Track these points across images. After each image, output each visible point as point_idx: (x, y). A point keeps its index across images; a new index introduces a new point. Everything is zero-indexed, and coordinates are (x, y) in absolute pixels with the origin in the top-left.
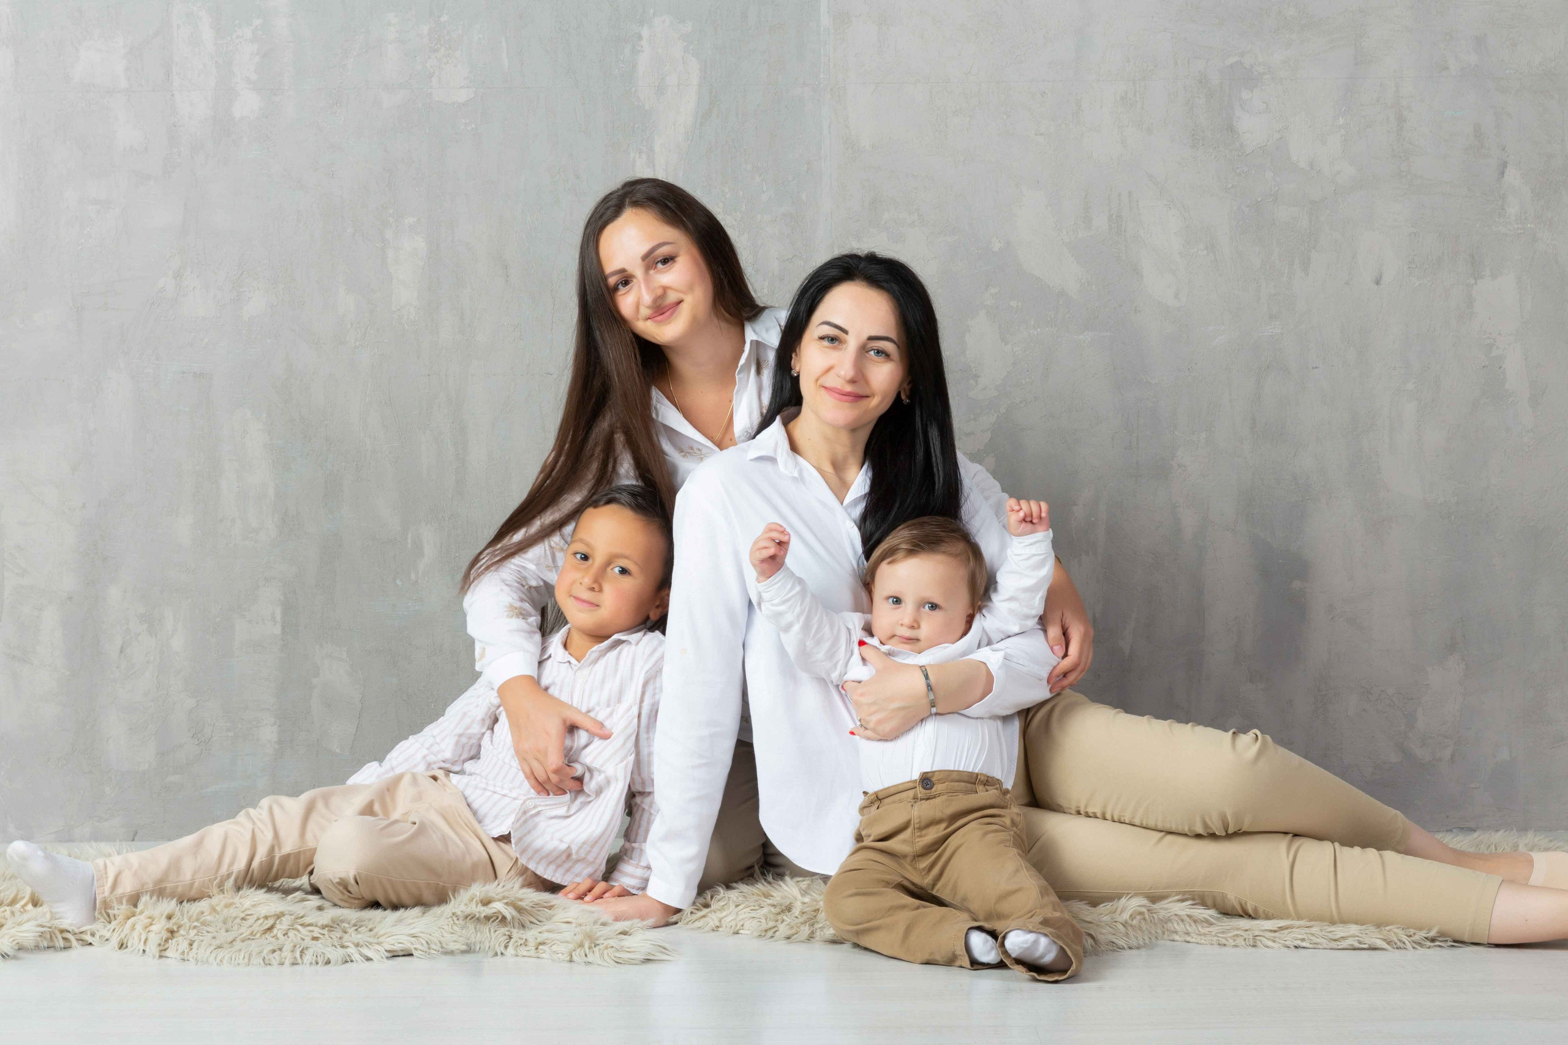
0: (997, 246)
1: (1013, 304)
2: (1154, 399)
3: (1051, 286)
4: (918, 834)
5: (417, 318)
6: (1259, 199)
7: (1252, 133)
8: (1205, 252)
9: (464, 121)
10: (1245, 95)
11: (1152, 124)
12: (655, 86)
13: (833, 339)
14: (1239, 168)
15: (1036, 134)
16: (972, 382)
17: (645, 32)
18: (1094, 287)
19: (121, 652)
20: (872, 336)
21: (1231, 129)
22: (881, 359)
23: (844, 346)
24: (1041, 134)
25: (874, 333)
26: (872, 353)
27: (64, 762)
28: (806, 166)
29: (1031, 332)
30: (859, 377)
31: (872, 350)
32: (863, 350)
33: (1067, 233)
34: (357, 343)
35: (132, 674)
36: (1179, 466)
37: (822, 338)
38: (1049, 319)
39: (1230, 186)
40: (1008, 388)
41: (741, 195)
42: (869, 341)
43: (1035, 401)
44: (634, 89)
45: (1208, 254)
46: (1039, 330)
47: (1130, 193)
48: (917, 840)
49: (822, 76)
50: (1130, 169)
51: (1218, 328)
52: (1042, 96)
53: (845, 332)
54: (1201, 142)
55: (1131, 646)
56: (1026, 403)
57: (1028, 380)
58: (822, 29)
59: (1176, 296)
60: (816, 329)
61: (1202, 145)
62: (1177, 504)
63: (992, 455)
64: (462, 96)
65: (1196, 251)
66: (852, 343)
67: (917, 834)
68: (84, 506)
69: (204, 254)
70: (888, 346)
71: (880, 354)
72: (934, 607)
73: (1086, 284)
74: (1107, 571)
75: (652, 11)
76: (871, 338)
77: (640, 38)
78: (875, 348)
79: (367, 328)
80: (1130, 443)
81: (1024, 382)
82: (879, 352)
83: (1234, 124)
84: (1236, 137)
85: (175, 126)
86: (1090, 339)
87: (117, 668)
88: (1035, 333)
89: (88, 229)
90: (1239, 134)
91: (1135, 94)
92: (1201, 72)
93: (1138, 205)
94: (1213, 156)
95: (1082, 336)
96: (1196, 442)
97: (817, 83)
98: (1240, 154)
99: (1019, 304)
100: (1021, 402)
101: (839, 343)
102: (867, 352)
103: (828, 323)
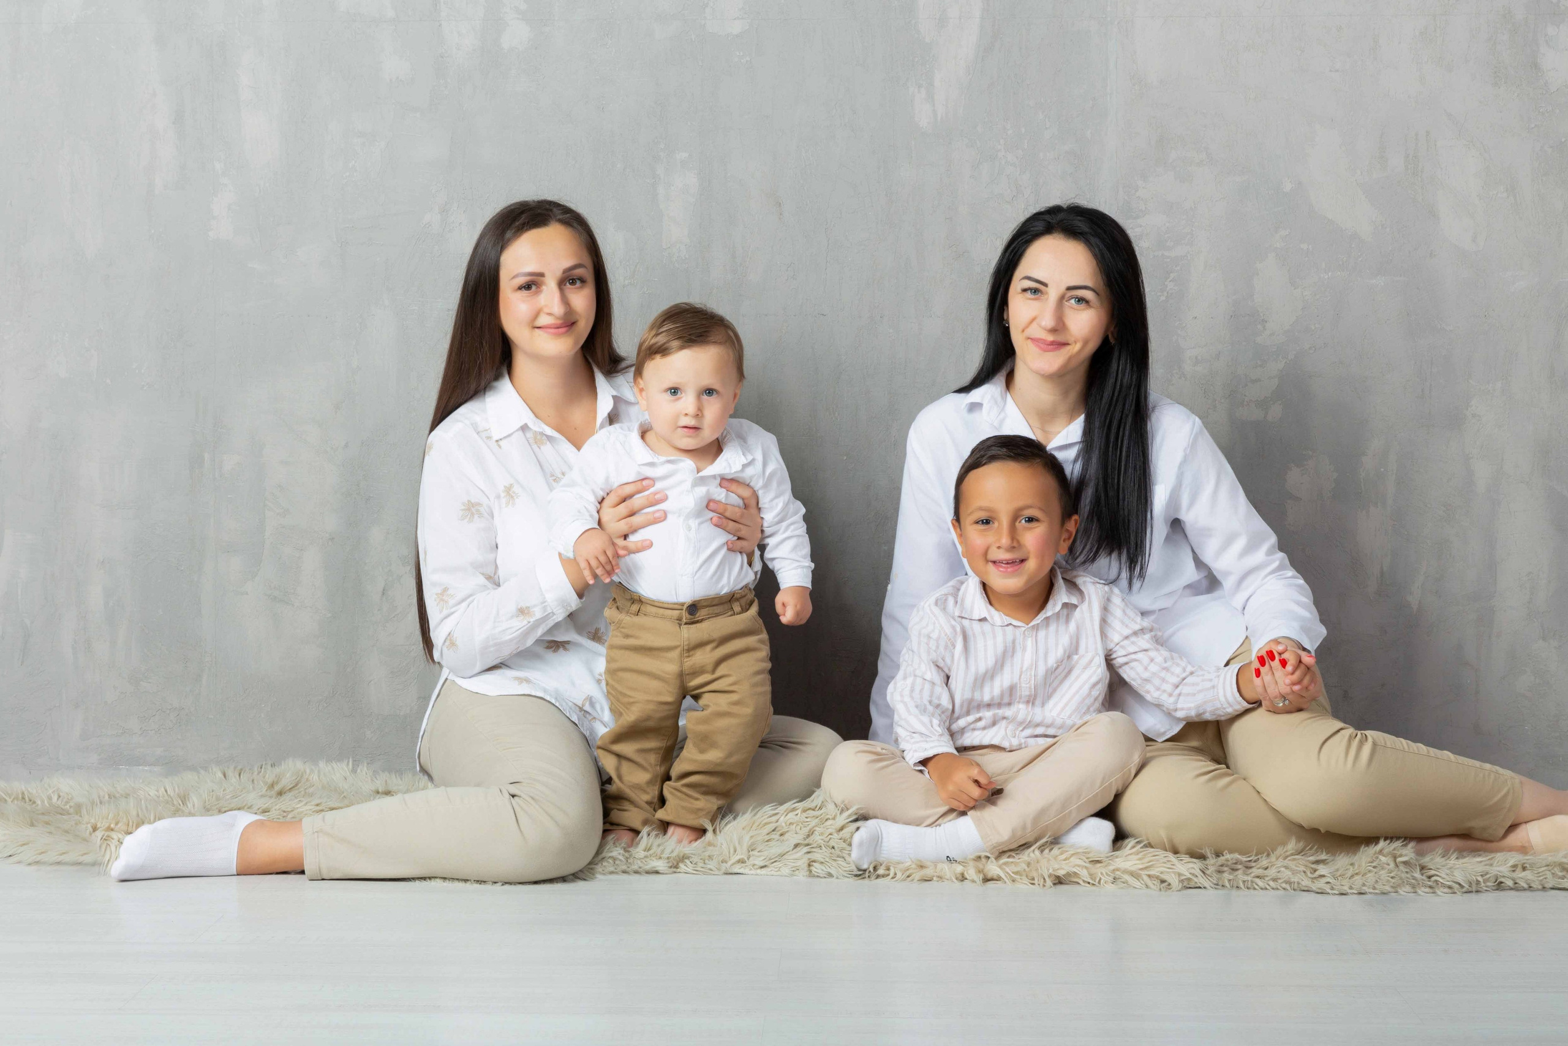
0: (1288, 187)
1: (1304, 246)
2: (1449, 347)
3: (1344, 229)
4: (687, 654)
5: (687, 257)
6: (1563, 140)
7: (1557, 71)
8: (1505, 195)
9: (738, 54)
10: (1551, 30)
11: (1452, 61)
12: (935, 19)
13: (1035, 291)
14: (1542, 107)
15: (1331, 71)
16: (1259, 327)
18: (1388, 230)
19: (383, 594)
20: (1071, 287)
21: (1535, 66)
22: (1083, 306)
23: (1046, 297)
24: (1337, 71)
25: (1072, 284)
26: (1073, 301)
27: (325, 705)
28: (1091, 102)
29: (1322, 275)
30: (1059, 327)
31: (1072, 298)
32: (1062, 299)
33: (1362, 173)
34: (627, 282)
35: (394, 617)
36: (1474, 416)
37: (1026, 290)
38: (1341, 263)
39: (1533, 126)
40: (1297, 334)
41: (1023, 132)
42: (1067, 291)
43: (1325, 347)
44: (914, 21)
45: (1508, 197)
46: (1330, 274)
47: (1428, 133)
48: (685, 660)
49: (1109, 9)
50: (1428, 108)
51: (1517, 273)
52: (1339, 31)
53: (1046, 285)
54: (1503, 80)
56: (1315, 349)
57: (1317, 326)
59: (1474, 240)
60: (1017, 284)
61: (1505, 83)
62: (1471, 456)
63: (1280, 402)
64: (736, 28)
65: (1495, 193)
66: (1053, 294)
67: (685, 655)
68: (346, 446)
69: (471, 188)
70: (1088, 294)
71: (1081, 302)
72: (710, 391)
73: (1380, 227)
74: (1395, 523)
76: (1069, 289)
78: (1074, 297)
79: (636, 267)
80: (1422, 391)
81: (1313, 327)
82: (1080, 300)
83: (1539, 61)
84: (1540, 74)
85: (443, 58)
86: (1383, 284)
87: (379, 610)
88: (1326, 277)
89: (353, 162)
90: (1544, 72)
91: (1435, 29)
92: (1504, 6)
93: (1436, 145)
94: (1516, 94)
95: (1375, 281)
96: (1491, 391)
97: (1104, 16)
98: (1544, 92)
99: (1310, 246)
100: (1310, 348)
101: (1040, 294)
102: (1066, 301)
103: (1029, 278)
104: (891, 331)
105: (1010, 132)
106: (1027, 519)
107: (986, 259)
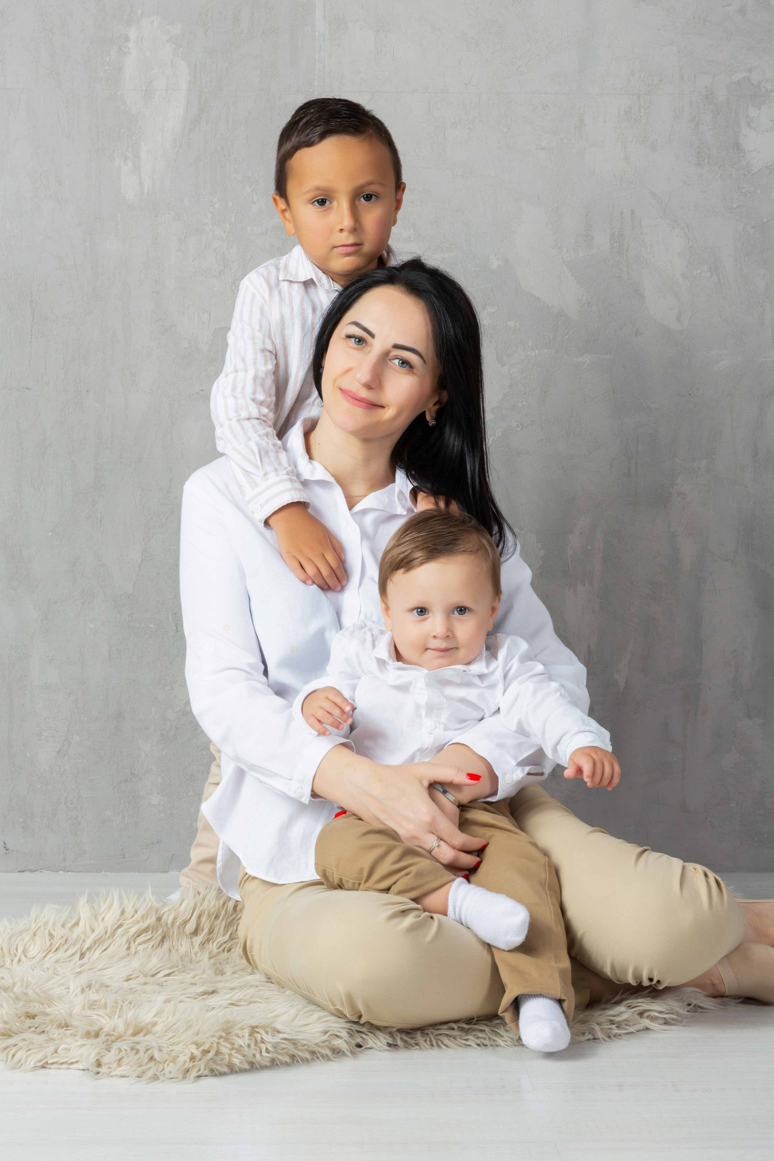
0: (495, 264)
1: (511, 324)
2: (655, 425)
3: (551, 307)
6: (765, 220)
7: (758, 152)
8: (709, 274)
10: (752, 112)
11: (656, 140)
12: (142, 90)
13: (360, 340)
14: (744, 187)
15: (537, 149)
17: (133, 33)
18: (594, 307)
20: (398, 345)
21: (737, 147)
22: (406, 370)
23: (369, 348)
24: (543, 149)
25: (400, 342)
26: (396, 362)
30: (375, 385)
31: (397, 358)
32: (385, 357)
33: (568, 251)
36: (678, 493)
37: (349, 337)
38: (547, 340)
39: (735, 206)
42: (393, 349)
43: (532, 425)
44: (119, 93)
45: (711, 276)
46: (537, 351)
47: (633, 212)
49: (316, 83)
50: (633, 187)
51: (720, 353)
52: (544, 109)
53: (372, 335)
54: (706, 160)
55: (627, 679)
56: (523, 427)
57: (524, 403)
58: (317, 34)
59: (678, 319)
60: (344, 328)
61: (708, 164)
62: (676, 534)
65: (699, 272)
66: (378, 346)
70: (414, 359)
71: (405, 365)
72: (462, 610)
73: (586, 305)
75: (140, 12)
76: (396, 347)
77: (127, 39)
78: (399, 357)
80: (628, 469)
81: (520, 405)
82: (404, 363)
83: (741, 142)
84: (742, 155)
86: (589, 362)
88: (532, 355)
90: (745, 153)
91: (639, 108)
92: (707, 87)
93: (641, 224)
94: (719, 175)
95: (581, 359)
96: (696, 470)
97: (311, 90)
98: (746, 173)
99: (517, 324)
100: (517, 426)
101: (364, 345)
102: (390, 360)
103: (356, 324)
104: (97, 405)
105: (217, 206)
106: (365, 196)
107: (193, 333)
